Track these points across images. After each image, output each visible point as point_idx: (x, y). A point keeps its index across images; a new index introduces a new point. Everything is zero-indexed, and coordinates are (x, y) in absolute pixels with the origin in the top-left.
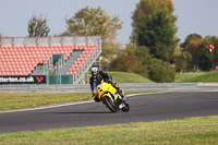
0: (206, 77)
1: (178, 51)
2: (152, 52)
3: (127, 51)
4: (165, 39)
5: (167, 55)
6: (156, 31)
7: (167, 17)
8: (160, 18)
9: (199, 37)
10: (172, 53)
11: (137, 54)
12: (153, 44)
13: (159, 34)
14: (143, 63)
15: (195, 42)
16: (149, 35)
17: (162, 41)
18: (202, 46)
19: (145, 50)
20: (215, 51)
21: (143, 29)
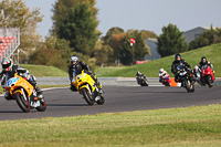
0: (126, 71)
1: (99, 44)
2: (71, 46)
3: (46, 44)
4: (86, 32)
5: (88, 49)
6: (78, 23)
7: (89, 10)
8: (82, 11)
9: (121, 30)
10: (92, 46)
11: (56, 47)
12: (73, 37)
13: (81, 27)
14: (63, 57)
15: (117, 36)
16: (70, 28)
17: (83, 33)
18: (124, 40)
19: (65, 43)
20: (136, 45)
21: (65, 22)
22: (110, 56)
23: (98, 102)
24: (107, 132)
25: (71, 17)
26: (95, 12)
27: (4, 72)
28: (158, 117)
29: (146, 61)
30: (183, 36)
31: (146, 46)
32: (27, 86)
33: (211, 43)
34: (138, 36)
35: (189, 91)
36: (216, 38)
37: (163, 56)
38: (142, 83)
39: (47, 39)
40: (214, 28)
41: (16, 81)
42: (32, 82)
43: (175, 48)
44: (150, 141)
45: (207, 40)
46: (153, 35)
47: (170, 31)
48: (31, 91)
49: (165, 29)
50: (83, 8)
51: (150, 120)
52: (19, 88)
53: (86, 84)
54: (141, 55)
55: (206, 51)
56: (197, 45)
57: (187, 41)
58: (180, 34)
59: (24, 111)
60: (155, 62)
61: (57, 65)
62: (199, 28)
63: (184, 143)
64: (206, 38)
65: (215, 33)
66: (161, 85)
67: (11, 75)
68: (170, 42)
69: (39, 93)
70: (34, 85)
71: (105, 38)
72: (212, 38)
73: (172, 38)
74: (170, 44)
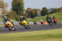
0: (32, 20)
1: (24, 13)
2: (17, 13)
3: (10, 12)
4: (21, 9)
5: (21, 14)
6: (18, 7)
7: (22, 3)
8: (20, 3)
9: (31, 9)
10: (23, 13)
11: (12, 13)
12: (17, 10)
13: (19, 8)
14: (14, 16)
15: (30, 10)
16: (16, 8)
17: (20, 10)
18: (31, 11)
19: (15, 12)
20: (35, 13)
21: (15, 6)
22: (27, 16)
23: (28, 28)
24: (27, 37)
25: (17, 5)
26: (23, 4)
27: (5, 20)
28: (41, 33)
29: (38, 17)
30: (48, 10)
31: (38, 13)
32: (11, 24)
33: (56, 12)
34: (35, 10)
35: (51, 25)
36: (57, 11)
37: (42, 16)
38: (35, 23)
39: (10, 11)
40: (57, 8)
41: (8, 22)
42: (12, 23)
43: (46, 14)
44: (39, 40)
45: (55, 11)
46: (40, 10)
47: (44, 9)
48: (12, 25)
49: (43, 8)
50: (20, 2)
51: (39, 34)
52: (9, 24)
53: (25, 23)
54: (36, 15)
55: (54, 14)
56: (52, 13)
57: (49, 12)
58: (47, 10)
59: (10, 31)
60: (40, 17)
61: (13, 18)
62: (53, 8)
63: (48, 40)
64: (54, 11)
65: (57, 9)
66: (41, 24)
67: (7, 21)
68: (44, 12)
69: (14, 26)
70: (13, 24)
71: (26, 11)
72: (56, 11)
73: (45, 11)
74: (44, 13)
